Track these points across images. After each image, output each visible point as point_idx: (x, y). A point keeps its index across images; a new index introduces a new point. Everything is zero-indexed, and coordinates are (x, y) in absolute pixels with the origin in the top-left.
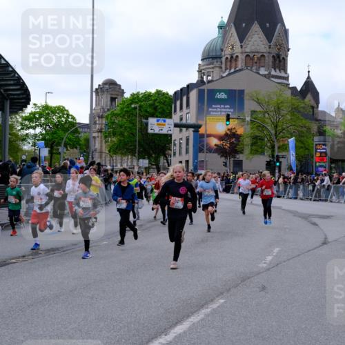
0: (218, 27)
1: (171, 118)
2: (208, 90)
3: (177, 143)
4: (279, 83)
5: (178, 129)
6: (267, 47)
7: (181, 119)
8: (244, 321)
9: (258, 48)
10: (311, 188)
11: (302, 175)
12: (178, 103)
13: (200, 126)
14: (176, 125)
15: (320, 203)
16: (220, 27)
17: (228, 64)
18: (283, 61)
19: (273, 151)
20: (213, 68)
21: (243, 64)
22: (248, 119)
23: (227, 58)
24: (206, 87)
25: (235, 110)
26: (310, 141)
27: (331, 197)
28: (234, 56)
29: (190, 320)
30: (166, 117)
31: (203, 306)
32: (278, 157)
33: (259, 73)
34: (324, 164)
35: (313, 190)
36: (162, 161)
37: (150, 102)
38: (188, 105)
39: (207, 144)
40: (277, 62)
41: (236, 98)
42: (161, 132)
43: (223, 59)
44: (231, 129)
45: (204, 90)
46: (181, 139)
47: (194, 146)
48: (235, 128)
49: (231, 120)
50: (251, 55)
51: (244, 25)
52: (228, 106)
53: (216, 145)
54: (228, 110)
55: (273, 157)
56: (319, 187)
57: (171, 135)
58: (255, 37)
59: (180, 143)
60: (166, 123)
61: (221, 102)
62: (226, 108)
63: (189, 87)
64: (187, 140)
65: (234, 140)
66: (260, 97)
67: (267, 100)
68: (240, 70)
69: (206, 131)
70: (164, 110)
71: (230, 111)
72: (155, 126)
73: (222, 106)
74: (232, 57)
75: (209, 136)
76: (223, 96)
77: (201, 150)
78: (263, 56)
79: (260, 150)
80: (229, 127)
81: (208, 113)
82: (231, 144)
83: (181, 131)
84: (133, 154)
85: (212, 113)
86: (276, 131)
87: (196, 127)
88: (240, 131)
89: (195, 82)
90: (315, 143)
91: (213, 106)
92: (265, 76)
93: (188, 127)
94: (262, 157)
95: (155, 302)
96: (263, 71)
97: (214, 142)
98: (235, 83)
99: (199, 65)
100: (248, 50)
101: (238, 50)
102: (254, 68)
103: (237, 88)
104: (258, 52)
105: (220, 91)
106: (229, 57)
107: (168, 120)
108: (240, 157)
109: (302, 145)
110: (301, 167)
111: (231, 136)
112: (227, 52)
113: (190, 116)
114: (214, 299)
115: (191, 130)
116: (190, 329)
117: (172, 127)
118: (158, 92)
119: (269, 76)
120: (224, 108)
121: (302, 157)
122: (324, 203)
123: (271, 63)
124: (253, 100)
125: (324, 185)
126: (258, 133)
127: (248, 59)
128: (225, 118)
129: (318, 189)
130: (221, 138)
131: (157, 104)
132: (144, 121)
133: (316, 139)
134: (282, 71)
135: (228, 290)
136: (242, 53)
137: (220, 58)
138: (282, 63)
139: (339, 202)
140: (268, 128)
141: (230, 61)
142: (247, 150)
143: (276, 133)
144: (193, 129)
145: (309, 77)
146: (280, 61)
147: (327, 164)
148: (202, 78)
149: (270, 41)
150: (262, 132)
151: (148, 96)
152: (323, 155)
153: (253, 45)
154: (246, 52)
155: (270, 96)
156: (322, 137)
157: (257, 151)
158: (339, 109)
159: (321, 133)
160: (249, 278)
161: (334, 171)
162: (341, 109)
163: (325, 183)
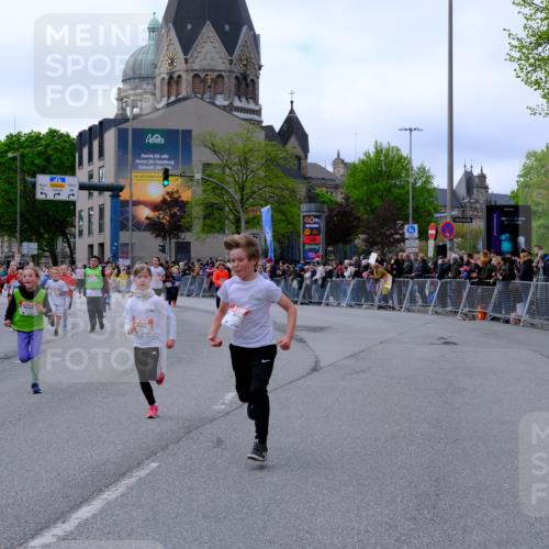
0: (149, 29)
1: (73, 173)
2: (134, 130)
3: (85, 214)
4: (246, 120)
5: (86, 193)
6: (228, 63)
7: (91, 177)
8: (187, 494)
9: (213, 63)
10: (295, 284)
11: (284, 264)
12: (85, 151)
13: (121, 189)
14: (82, 187)
15: (311, 307)
16: (152, 30)
17: (166, 88)
18: (251, 85)
19: (238, 227)
20: (141, 94)
21: (190, 90)
22: (198, 176)
23: (163, 79)
24: (129, 126)
25: (177, 162)
26: (295, 210)
27: (327, 298)
28: (175, 76)
29: (102, 497)
30: (65, 174)
31: (123, 475)
33: (214, 104)
34: (317, 247)
35: (300, 288)
36: (61, 245)
37: (39, 149)
38: (101, 154)
39: (134, 217)
40: (243, 86)
41: (178, 142)
42: (57, 198)
43: (158, 81)
44: (172, 193)
45: (127, 130)
46: (91, 209)
47: (112, 220)
48: (177, 192)
49: (170, 178)
50: (202, 75)
51: (189, 26)
52: (167, 156)
53: (147, 218)
54: (166, 162)
56: (308, 282)
57: (74, 203)
58: (208, 47)
59: (90, 215)
60: (66, 183)
61: (155, 148)
62: (164, 159)
63: (103, 125)
64: (102, 210)
65: (175, 210)
66: (217, 142)
67: (227, 146)
68: (185, 99)
69: (131, 195)
70: (62, 163)
71: (170, 164)
72: (47, 188)
73: (157, 156)
74: (171, 78)
75: (137, 203)
76: (158, 139)
77: (124, 227)
78: (220, 76)
79: (217, 226)
80: (169, 190)
81: (135, 167)
82: (172, 216)
83: (90, 195)
84: (12, 234)
85: (140, 167)
86: (242, 195)
87: (116, 190)
88: (186, 196)
90: (302, 214)
91: (143, 156)
92: (224, 108)
93: (101, 189)
94: (220, 236)
95: (46, 472)
96: (220, 101)
97: (144, 213)
98: (181, 119)
100: (196, 67)
101: (180, 66)
102: (207, 96)
103: (180, 127)
104: (211, 70)
105: (153, 132)
106: (166, 77)
107: (69, 179)
108: (186, 237)
109: (284, 218)
110: (281, 253)
111: (172, 203)
112: (163, 70)
113: (106, 172)
114: (143, 461)
115: (107, 194)
116: (102, 510)
117: (76, 189)
118: (53, 133)
119: (230, 109)
120: (160, 159)
121: (284, 236)
122: (316, 307)
123: (233, 89)
124: (206, 146)
125: (316, 280)
126: (214, 199)
127: (197, 80)
128: (161, 174)
129: (307, 286)
130: (155, 207)
131: (51, 152)
132: (29, 179)
133: (304, 207)
134: (251, 101)
135: (164, 448)
136: (187, 71)
137: (153, 78)
138: (250, 88)
139: (339, 305)
140: (230, 190)
141: (169, 84)
142: (197, 226)
143: (242, 199)
144: (110, 193)
145: (292, 111)
146: (247, 85)
147: (320, 247)
148: (124, 110)
149: (231, 53)
150: (221, 196)
151: (34, 139)
152: (314, 233)
153: (205, 59)
154: (193, 70)
155: (231, 139)
156: (313, 206)
157: (214, 227)
158: (339, 161)
159: (312, 198)
160: (198, 427)
161: (332, 257)
162: (343, 161)
163: (318, 276)
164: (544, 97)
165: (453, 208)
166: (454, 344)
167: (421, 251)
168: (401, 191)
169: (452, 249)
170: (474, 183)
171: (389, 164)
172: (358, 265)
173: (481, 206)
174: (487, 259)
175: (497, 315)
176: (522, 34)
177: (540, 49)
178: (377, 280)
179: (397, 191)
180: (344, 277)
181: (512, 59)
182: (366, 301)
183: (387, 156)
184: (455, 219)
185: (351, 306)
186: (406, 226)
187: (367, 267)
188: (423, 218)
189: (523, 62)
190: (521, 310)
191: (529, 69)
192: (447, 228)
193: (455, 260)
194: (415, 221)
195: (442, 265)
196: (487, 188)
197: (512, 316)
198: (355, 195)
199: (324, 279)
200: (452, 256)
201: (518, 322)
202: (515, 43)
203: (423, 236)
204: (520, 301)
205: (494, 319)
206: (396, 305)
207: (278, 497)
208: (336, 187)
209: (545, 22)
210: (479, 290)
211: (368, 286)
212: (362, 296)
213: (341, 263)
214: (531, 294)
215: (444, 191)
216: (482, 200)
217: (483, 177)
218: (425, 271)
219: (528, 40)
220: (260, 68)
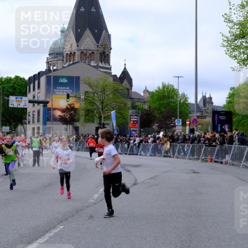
0: (61, 31)
1: (26, 96)
2: (54, 77)
3: (31, 114)
4: (104, 72)
5: (32, 104)
6: (96, 47)
7: (34, 97)
8: (76, 240)
9: (90, 47)
10: (126, 146)
11: (121, 136)
12: (32, 85)
13: (48, 102)
14: (30, 102)
15: (133, 156)
16: (62, 32)
17: (68, 58)
18: (107, 56)
19: (100, 120)
20: (57, 60)
21: (79, 58)
22: (83, 97)
23: (67, 54)
24: (52, 74)
25: (73, 91)
26: (126, 113)
27: (141, 152)
28: (73, 52)
29: (38, 241)
30: (23, 95)
31: (47, 231)
32: (103, 124)
34: (136, 129)
35: (128, 147)
36: (20, 128)
37: (11, 84)
38: (39, 87)
39: (53, 115)
40: (103, 57)
41: (74, 82)
42: (19, 106)
43: (65, 55)
44: (71, 104)
46: (34, 111)
47: (43, 117)
48: (73, 104)
49: (70, 98)
50: (85, 52)
51: (79, 30)
52: (68, 88)
53: (59, 116)
54: (68, 91)
55: (100, 124)
56: (132, 145)
57: (26, 109)
58: (88, 39)
59: (33, 114)
60: (23, 100)
61: (63, 85)
62: (67, 89)
63: (40, 74)
64: (39, 112)
65: (72, 112)
66: (91, 82)
67: (96, 84)
68: (77, 62)
69: (52, 105)
70: (21, 91)
71: (70, 92)
72: (14, 102)
73: (64, 88)
74: (71, 53)
75: (55, 109)
76: (65, 81)
77: (49, 120)
78: (93, 53)
79: (91, 119)
80: (69, 103)
81: (54, 93)
82: (70, 115)
83: (34, 105)
85: (56, 93)
86: (102, 106)
87: (45, 103)
88: (77, 106)
89: (44, 70)
90: (129, 115)
91: (58, 88)
92: (94, 67)
93: (39, 102)
94: (92, 124)
95: (12, 230)
96: (93, 63)
97: (58, 113)
98: (73, 71)
99: (47, 58)
100: (82, 48)
101: (74, 48)
102: (87, 61)
103: (75, 75)
104: (89, 50)
105: (63, 77)
106: (69, 53)
107: (24, 98)
108: (77, 124)
109: (121, 116)
110: (120, 131)
111: (70, 109)
112: (67, 50)
113: (41, 95)
114: (56, 225)
115: (41, 105)
117: (27, 102)
118: (17, 77)
119: (97, 67)
121: (121, 124)
122: (135, 156)
123: (99, 58)
124: (86, 83)
125: (136, 144)
126: (89, 107)
127: (82, 54)
128: (66, 96)
130: (63, 111)
131: (16, 86)
132: (6, 98)
133: (130, 111)
134: (106, 64)
135: (66, 220)
136: (78, 50)
137: (63, 54)
138: (106, 58)
139: (146, 155)
140: (97, 104)
141: (70, 56)
142: (82, 119)
144: (42, 105)
145: (125, 68)
146: (105, 57)
148: (49, 67)
149: (98, 43)
150: (93, 106)
151: (9, 80)
152: (135, 123)
153: (86, 45)
154: (81, 50)
155: (97, 81)
156: (134, 111)
157: (89, 120)
158: (146, 91)
159: (134, 107)
160: (81, 210)
161: (143, 134)
162: (148, 91)
163: (136, 142)
164: (238, 63)
165: (197, 112)
166: (198, 173)
167: (183, 131)
168: (174, 104)
169: (197, 130)
170: (207, 101)
171: (169, 93)
172: (154, 137)
173: (210, 111)
174: (213, 135)
175: (217, 160)
176: (228, 35)
177: (236, 42)
178: (163, 144)
179: (172, 104)
180: (148, 142)
181: (224, 46)
182: (158, 153)
183: (167, 88)
184: (198, 117)
185: (151, 156)
186: (176, 120)
187: (159, 138)
188: (184, 116)
189: (229, 47)
190: (228, 158)
191: (231, 50)
192: (195, 121)
193: (198, 135)
194: (180, 118)
195: (193, 137)
196: (212, 103)
197: (224, 160)
198: (153, 106)
199: (139, 143)
200: (197, 133)
201: (226, 163)
202: (225, 39)
203: (184, 124)
204: (228, 154)
205: (216, 162)
206: (172, 155)
207: (118, 242)
208: (145, 102)
209: (239, 30)
210: (209, 149)
211: (159, 146)
212: (156, 151)
213: (147, 136)
214: (232, 150)
215: (194, 104)
216: (210, 108)
217: (211, 98)
218: (185, 140)
219: (231, 38)
220: (111, 49)
